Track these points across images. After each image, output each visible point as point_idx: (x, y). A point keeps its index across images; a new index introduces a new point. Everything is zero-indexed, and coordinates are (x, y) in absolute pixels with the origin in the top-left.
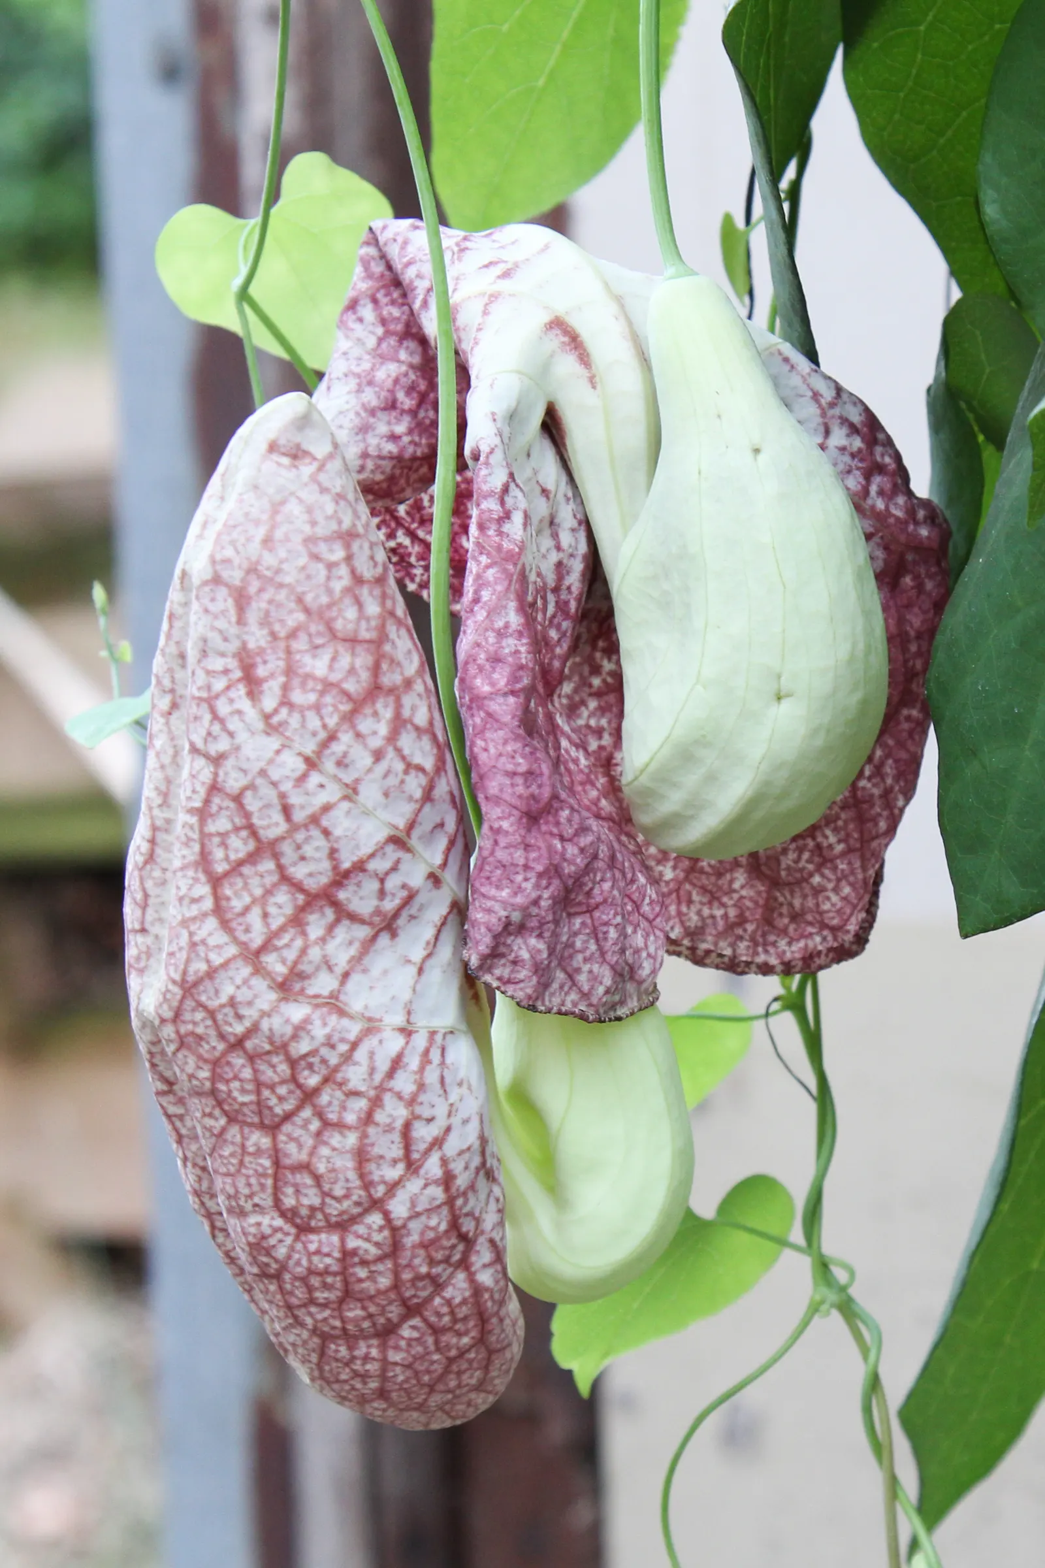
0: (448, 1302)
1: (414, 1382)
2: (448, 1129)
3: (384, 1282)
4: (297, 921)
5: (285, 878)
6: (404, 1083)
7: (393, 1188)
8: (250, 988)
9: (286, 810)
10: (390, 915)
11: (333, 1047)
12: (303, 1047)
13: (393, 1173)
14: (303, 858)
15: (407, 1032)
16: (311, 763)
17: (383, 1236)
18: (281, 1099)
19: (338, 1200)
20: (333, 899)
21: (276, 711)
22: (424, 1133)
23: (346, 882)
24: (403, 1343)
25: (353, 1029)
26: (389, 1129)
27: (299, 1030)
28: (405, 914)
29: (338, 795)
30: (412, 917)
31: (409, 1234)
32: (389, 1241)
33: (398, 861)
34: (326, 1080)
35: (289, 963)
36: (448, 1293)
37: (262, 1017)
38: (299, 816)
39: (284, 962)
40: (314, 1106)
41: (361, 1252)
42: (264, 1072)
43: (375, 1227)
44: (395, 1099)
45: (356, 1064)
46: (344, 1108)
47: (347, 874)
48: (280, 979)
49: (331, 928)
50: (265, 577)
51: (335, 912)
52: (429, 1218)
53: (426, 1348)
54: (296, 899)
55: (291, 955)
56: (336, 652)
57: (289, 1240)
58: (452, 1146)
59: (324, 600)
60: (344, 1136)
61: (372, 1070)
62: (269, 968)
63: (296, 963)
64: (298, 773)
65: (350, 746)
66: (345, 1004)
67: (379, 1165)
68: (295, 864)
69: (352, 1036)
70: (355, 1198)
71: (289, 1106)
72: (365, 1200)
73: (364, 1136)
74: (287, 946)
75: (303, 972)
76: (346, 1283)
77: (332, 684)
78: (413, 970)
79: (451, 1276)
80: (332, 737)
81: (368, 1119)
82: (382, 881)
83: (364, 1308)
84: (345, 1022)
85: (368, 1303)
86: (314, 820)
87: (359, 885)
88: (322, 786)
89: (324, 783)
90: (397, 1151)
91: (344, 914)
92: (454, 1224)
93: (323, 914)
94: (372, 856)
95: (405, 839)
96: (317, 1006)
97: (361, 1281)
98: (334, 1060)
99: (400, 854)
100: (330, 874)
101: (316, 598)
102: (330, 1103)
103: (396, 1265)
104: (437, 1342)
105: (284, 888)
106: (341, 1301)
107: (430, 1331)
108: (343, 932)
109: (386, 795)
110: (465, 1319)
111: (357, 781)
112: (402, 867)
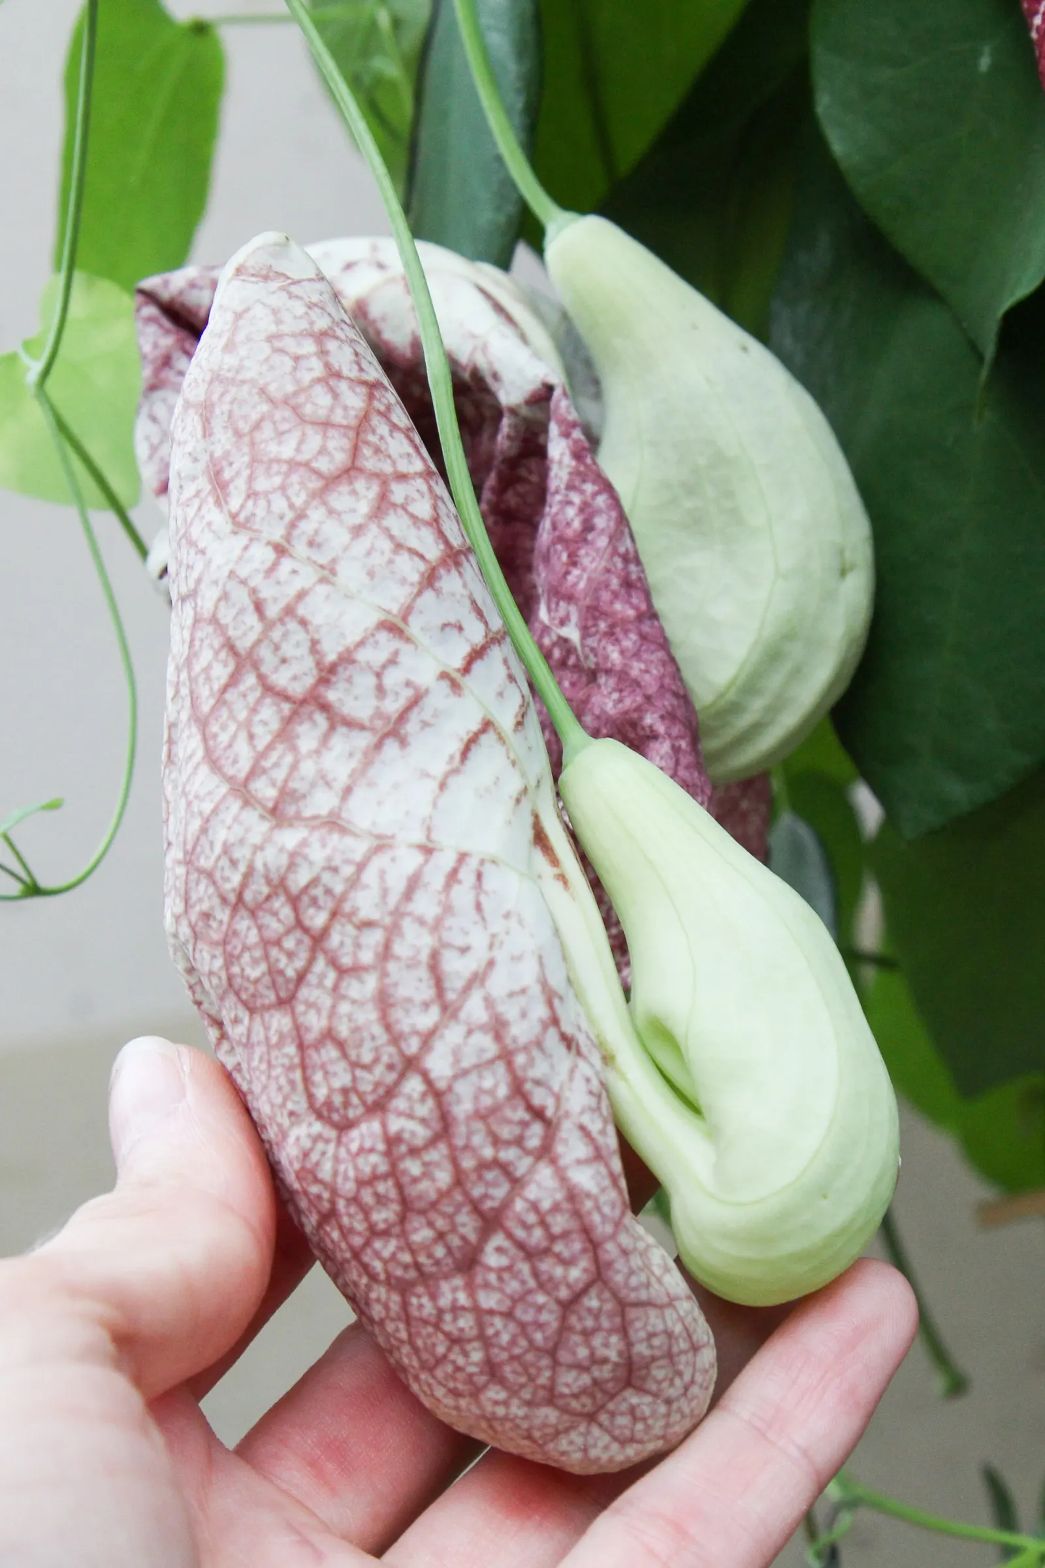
0: (534, 1207)
1: (523, 1343)
2: (491, 964)
3: (444, 1177)
4: (285, 734)
5: (268, 689)
6: (425, 905)
7: (428, 1039)
8: (240, 823)
9: (259, 607)
10: (395, 716)
11: (335, 870)
12: (300, 879)
13: (426, 1020)
14: (284, 661)
15: (428, 850)
16: (281, 550)
17: (426, 1109)
18: (290, 955)
19: (367, 1068)
20: (321, 701)
21: (242, 507)
22: (457, 967)
23: (334, 679)
24: (492, 1278)
25: (358, 848)
26: (412, 964)
27: (294, 859)
28: (414, 717)
29: (314, 578)
30: (425, 724)
31: (459, 1101)
32: (436, 1115)
33: (396, 653)
34: (334, 914)
35: (279, 783)
36: (531, 1192)
37: (254, 853)
38: (272, 611)
39: (274, 785)
40: (325, 952)
41: (406, 1136)
42: (268, 926)
43: (416, 1095)
44: (416, 925)
45: (366, 887)
46: (358, 946)
47: (333, 669)
48: (270, 805)
49: (325, 739)
50: (227, 379)
51: (328, 719)
52: (480, 1077)
53: (523, 1282)
54: (280, 711)
55: (280, 775)
56: (304, 434)
57: (331, 1148)
58: (498, 984)
59: (290, 388)
60: (361, 981)
61: (385, 892)
62: (260, 795)
63: (286, 781)
64: (268, 564)
65: (321, 523)
66: (348, 822)
67: (407, 1011)
68: (276, 669)
69: (358, 857)
70: (385, 1059)
71: (300, 963)
72: (397, 1060)
73: (384, 974)
74: (276, 765)
75: (295, 791)
76: (400, 1187)
77: (299, 464)
78: (433, 785)
79: (532, 1170)
80: (301, 516)
81: (386, 953)
82: (379, 675)
83: (431, 1224)
84: (349, 841)
85: (433, 1215)
86: (289, 611)
87: (349, 680)
88: (294, 572)
89: (296, 569)
90: (426, 992)
91: (337, 721)
92: (518, 1090)
93: (314, 724)
94: (361, 644)
95: (401, 625)
96: (313, 828)
97: (415, 1180)
98: (339, 888)
99: (397, 644)
100: (315, 672)
101: (281, 386)
102: (342, 944)
103: (452, 1148)
104: (536, 1274)
105: (268, 701)
106: (403, 1219)
107: (521, 1254)
108: (341, 742)
109: (371, 574)
110: (565, 1235)
111: (334, 561)
112: (402, 658)
